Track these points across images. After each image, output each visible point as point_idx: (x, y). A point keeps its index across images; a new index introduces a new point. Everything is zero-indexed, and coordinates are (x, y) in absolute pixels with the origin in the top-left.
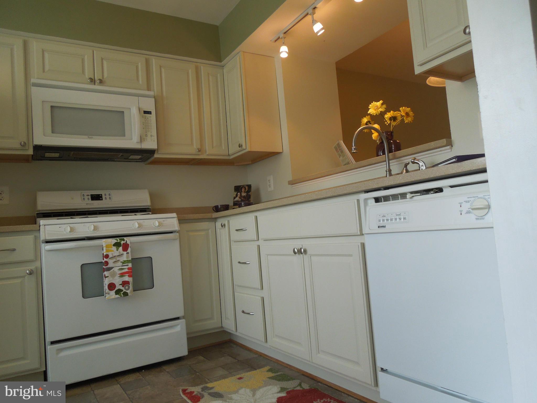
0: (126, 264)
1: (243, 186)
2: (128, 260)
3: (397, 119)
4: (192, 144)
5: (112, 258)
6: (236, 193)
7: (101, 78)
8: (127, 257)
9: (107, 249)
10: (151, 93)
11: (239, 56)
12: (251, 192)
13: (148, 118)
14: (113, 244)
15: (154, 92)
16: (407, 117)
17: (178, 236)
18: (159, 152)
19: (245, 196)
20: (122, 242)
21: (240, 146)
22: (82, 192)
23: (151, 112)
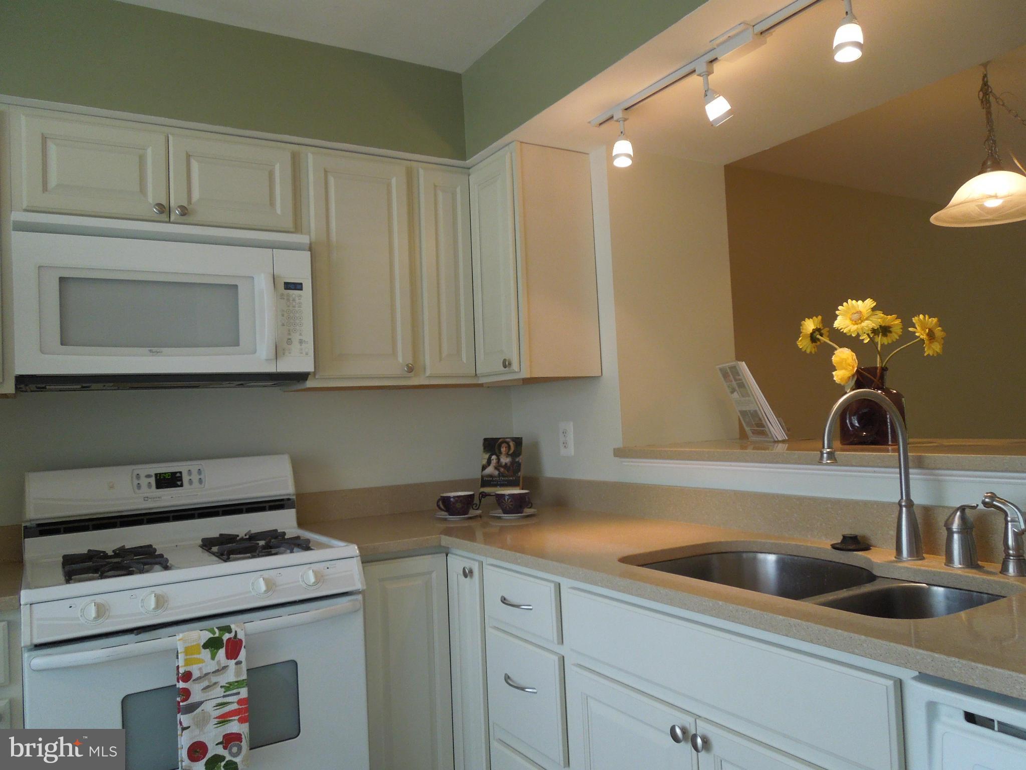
0: (235, 691)
1: (504, 441)
2: (239, 679)
3: (890, 332)
4: (394, 353)
5: (199, 678)
6: (487, 456)
7: (185, 204)
8: (237, 673)
9: (188, 657)
10: (303, 239)
11: (511, 154)
12: (521, 457)
13: (294, 300)
14: (202, 644)
15: (310, 236)
16: (930, 343)
17: (362, 602)
18: (317, 377)
19: (509, 464)
20: (226, 636)
21: (506, 364)
22: (133, 470)
23: (301, 284)
